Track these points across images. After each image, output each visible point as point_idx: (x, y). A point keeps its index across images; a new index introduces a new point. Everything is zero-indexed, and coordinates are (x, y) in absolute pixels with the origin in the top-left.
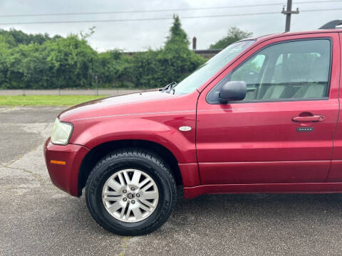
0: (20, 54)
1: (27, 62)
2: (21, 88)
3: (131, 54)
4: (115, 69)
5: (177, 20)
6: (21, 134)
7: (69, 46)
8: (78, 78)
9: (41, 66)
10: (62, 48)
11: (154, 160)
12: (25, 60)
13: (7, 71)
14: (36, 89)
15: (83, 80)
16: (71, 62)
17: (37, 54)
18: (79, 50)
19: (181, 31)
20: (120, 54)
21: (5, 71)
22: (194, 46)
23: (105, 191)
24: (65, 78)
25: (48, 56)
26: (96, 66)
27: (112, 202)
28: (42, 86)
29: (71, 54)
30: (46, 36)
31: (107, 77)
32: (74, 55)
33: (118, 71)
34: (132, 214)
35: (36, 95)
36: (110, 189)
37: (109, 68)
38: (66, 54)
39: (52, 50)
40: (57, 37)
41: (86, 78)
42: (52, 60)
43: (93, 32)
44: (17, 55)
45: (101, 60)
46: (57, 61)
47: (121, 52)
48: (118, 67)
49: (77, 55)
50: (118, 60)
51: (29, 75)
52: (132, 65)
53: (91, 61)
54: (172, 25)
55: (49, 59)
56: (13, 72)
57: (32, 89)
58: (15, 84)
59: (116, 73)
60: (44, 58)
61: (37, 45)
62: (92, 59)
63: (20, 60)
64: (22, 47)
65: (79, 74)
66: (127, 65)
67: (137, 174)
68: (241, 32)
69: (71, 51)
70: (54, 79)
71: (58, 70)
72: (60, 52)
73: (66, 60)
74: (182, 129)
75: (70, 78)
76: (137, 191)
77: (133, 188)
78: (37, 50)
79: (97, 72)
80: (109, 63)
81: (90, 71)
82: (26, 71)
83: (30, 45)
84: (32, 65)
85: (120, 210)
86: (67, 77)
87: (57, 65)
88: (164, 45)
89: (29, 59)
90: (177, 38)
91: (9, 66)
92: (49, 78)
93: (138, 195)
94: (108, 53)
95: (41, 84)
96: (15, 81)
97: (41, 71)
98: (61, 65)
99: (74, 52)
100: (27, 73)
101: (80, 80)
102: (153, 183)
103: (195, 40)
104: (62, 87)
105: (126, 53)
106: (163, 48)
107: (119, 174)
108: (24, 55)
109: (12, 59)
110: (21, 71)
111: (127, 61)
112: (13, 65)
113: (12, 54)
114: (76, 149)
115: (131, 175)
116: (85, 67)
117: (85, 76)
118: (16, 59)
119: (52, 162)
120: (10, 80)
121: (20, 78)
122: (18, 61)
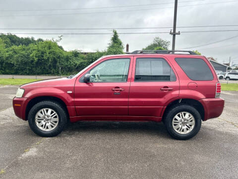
0: (12, 52)
1: (17, 57)
2: (12, 74)
3: (85, 53)
4: (74, 63)
5: (116, 33)
6: (7, 99)
7: (45, 47)
8: (49, 68)
9: (26, 59)
10: (40, 49)
11: (57, 105)
12: (15, 56)
13: (3, 62)
14: (21, 75)
15: (53, 69)
16: (45, 58)
17: (23, 52)
18: (51, 50)
19: (118, 40)
20: (78, 53)
21: (2, 63)
22: (127, 50)
23: (37, 117)
24: (41, 68)
25: (31, 53)
26: (62, 61)
27: (39, 122)
28: (26, 73)
29: (46, 53)
30: (33, 39)
31: (69, 68)
32: (48, 53)
33: (76, 64)
34: (47, 128)
35: (21, 79)
36: (39, 117)
37: (71, 62)
38: (43, 53)
39: (34, 50)
40: (40, 40)
41: (55, 68)
42: (33, 56)
43: (61, 39)
44: (11, 53)
45: (66, 57)
46: (36, 57)
47: (79, 52)
48: (76, 62)
49: (49, 53)
50: (77, 58)
51: (18, 66)
52: (86, 61)
53: (59, 57)
54: (113, 36)
55: (31, 55)
56: (7, 63)
57: (19, 75)
58: (7, 71)
59: (75, 66)
60: (28, 55)
61: (24, 46)
62: (59, 56)
63: (12, 56)
64: (14, 47)
65: (50, 66)
66: (82, 61)
67: (50, 110)
68: (162, 41)
69: (46, 51)
70: (34, 69)
71: (37, 63)
72: (38, 51)
73: (43, 56)
74: (69, 92)
75: (44, 68)
76: (50, 118)
77: (48, 116)
78: (24, 49)
79: (62, 65)
80: (70, 59)
81: (58, 64)
82: (15, 63)
83: (20, 46)
84: (20, 59)
85: (42, 126)
86: (43, 67)
87: (36, 59)
88: (107, 48)
89: (18, 55)
90: (115, 45)
91: (5, 59)
92: (30, 68)
93: (50, 120)
94: (70, 52)
95: (25, 71)
96: (8, 69)
97: (26, 63)
98: (39, 60)
99: (48, 51)
100: (17, 64)
101: (51, 70)
102: (56, 115)
103: (128, 46)
104: (39, 74)
105: (82, 53)
106: (106, 51)
107: (42, 110)
108: (15, 52)
109: (7, 55)
110: (12, 63)
111: (83, 58)
112: (7, 58)
113: (8, 52)
114: (25, 99)
115: (47, 111)
116: (55, 61)
117: (55, 67)
118: (9, 55)
119: (15, 105)
120: (5, 68)
121: (11, 67)
122: (11, 57)
